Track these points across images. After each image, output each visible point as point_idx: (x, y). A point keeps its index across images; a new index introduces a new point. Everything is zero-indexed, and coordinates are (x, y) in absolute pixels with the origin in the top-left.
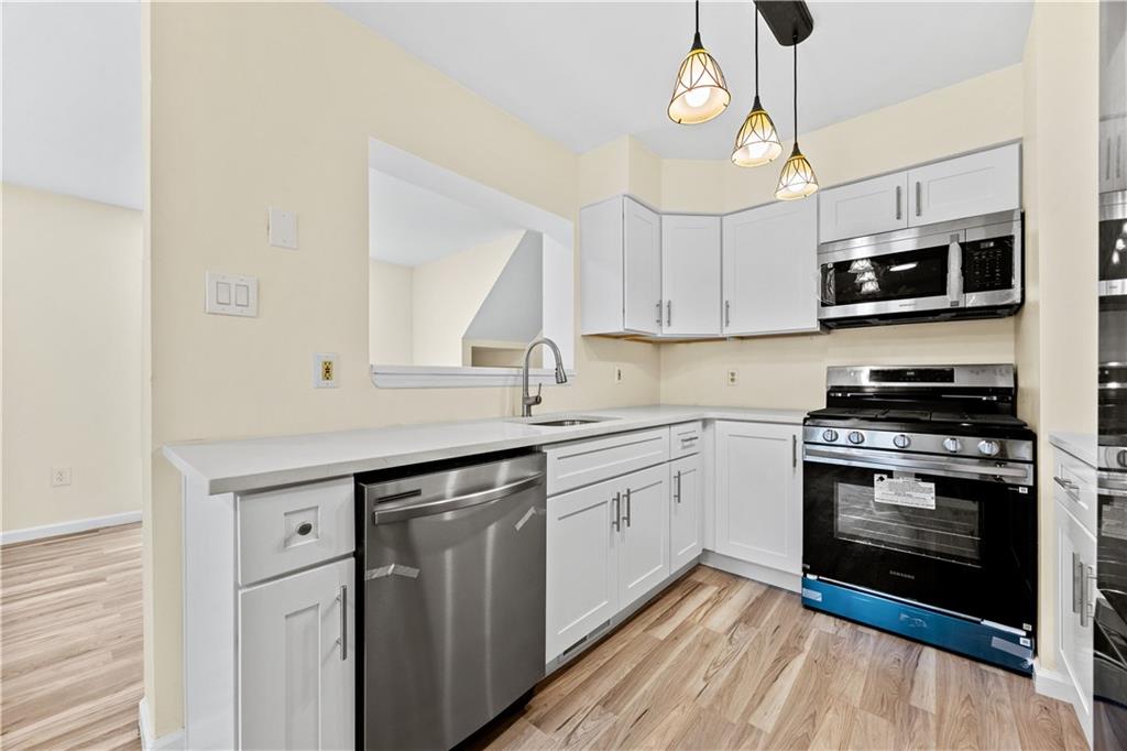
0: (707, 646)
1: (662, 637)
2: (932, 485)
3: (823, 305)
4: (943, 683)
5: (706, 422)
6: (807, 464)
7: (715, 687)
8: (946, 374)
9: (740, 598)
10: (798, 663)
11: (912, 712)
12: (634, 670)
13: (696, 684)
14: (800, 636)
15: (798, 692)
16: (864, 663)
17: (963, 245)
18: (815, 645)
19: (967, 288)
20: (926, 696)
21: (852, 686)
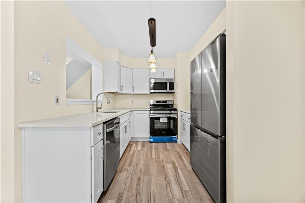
0: (140, 152)
1: (132, 153)
2: (167, 118)
3: (151, 89)
4: (170, 146)
5: (132, 111)
6: (150, 117)
7: (145, 156)
8: (166, 102)
9: (140, 144)
10: (153, 150)
11: (168, 150)
12: (131, 159)
13: (142, 157)
14: (152, 146)
15: (155, 153)
16: (161, 147)
17: (169, 83)
18: (154, 147)
19: (170, 89)
20: (169, 148)
21: (161, 150)
